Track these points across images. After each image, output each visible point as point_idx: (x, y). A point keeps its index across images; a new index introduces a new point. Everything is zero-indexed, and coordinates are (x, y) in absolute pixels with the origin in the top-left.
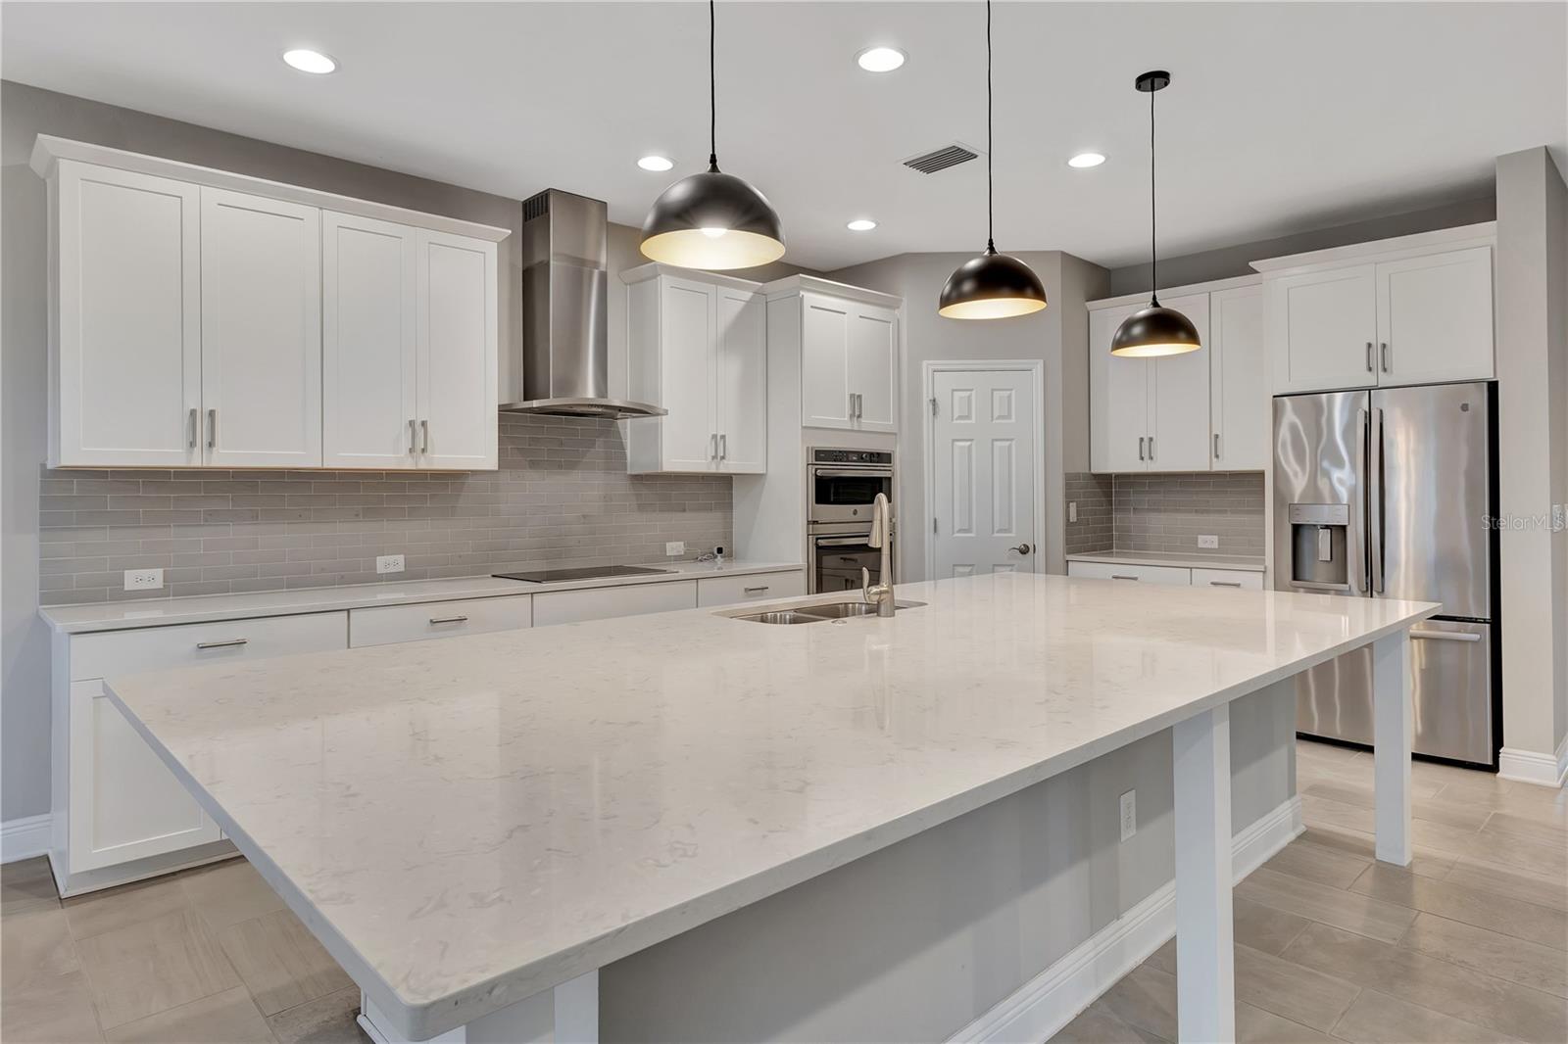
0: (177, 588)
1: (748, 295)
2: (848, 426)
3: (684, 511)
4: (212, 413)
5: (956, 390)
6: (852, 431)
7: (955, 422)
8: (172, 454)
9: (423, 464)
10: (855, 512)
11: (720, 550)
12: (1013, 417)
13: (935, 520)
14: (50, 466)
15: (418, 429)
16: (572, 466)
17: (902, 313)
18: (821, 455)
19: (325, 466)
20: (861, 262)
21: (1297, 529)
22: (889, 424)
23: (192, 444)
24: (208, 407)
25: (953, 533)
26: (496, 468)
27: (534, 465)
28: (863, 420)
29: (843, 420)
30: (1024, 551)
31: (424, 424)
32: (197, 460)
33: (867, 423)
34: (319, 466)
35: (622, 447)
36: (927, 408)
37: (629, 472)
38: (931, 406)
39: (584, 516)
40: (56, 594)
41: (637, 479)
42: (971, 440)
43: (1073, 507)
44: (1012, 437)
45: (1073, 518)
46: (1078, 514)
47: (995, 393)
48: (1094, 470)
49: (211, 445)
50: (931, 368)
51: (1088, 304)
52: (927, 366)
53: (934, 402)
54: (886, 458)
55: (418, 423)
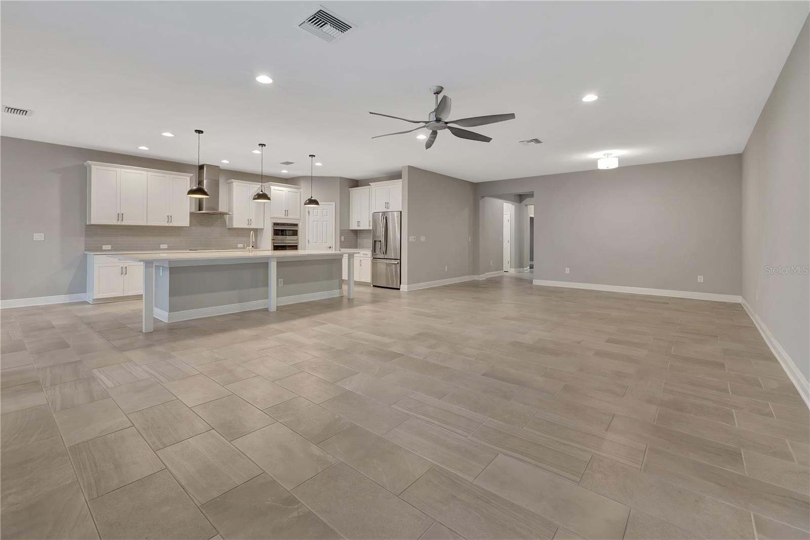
0: (114, 249)
1: (259, 186)
2: (284, 217)
3: (243, 237)
4: (122, 214)
6: (286, 219)
7: (314, 217)
8: (114, 222)
9: (171, 225)
10: (286, 238)
12: (328, 215)
13: (308, 240)
14: (87, 224)
15: (170, 218)
16: (211, 226)
17: (301, 190)
18: (275, 224)
19: (148, 224)
20: (294, 176)
21: (375, 241)
22: (298, 217)
23: (118, 220)
24: (122, 213)
25: (313, 243)
26: (189, 226)
27: (201, 225)
28: (289, 216)
29: (282, 216)
30: (330, 248)
31: (171, 216)
32: (119, 223)
33: (290, 217)
34: (146, 225)
35: (225, 221)
36: (307, 213)
37: (227, 227)
39: (215, 237)
40: (89, 249)
41: (229, 229)
42: (317, 222)
43: (343, 237)
44: (327, 221)
45: (343, 240)
46: (344, 239)
47: (324, 210)
48: (350, 229)
49: (122, 220)
51: (350, 189)
53: (309, 212)
54: (296, 225)
55: (169, 216)
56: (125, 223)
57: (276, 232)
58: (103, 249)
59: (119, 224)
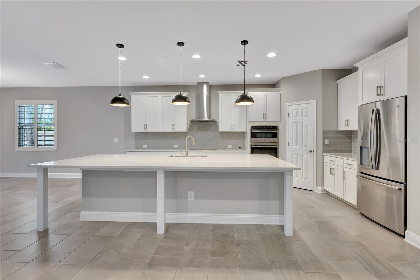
0: (149, 148)
2: (262, 121)
3: (233, 139)
4: (146, 125)
5: (294, 110)
6: (264, 122)
7: (294, 118)
8: (142, 130)
9: (174, 131)
10: (264, 140)
11: (240, 147)
12: (308, 116)
13: (288, 142)
16: (207, 130)
17: (281, 92)
18: (253, 127)
19: (161, 131)
20: (278, 81)
21: (361, 148)
22: (278, 119)
25: (293, 146)
27: (200, 130)
28: (267, 119)
29: (261, 119)
30: (311, 152)
33: (269, 119)
34: (159, 131)
36: (286, 115)
37: (219, 131)
38: (287, 114)
39: (210, 140)
40: (136, 147)
42: (297, 122)
43: (326, 140)
44: (308, 121)
45: (327, 143)
46: (329, 142)
47: (303, 110)
48: (339, 130)
49: (146, 129)
50: (287, 105)
51: (337, 81)
52: (287, 104)
53: (288, 113)
54: (276, 127)
55: (173, 125)
56: (148, 130)
57: (254, 135)
58: (143, 147)
59: (145, 131)
